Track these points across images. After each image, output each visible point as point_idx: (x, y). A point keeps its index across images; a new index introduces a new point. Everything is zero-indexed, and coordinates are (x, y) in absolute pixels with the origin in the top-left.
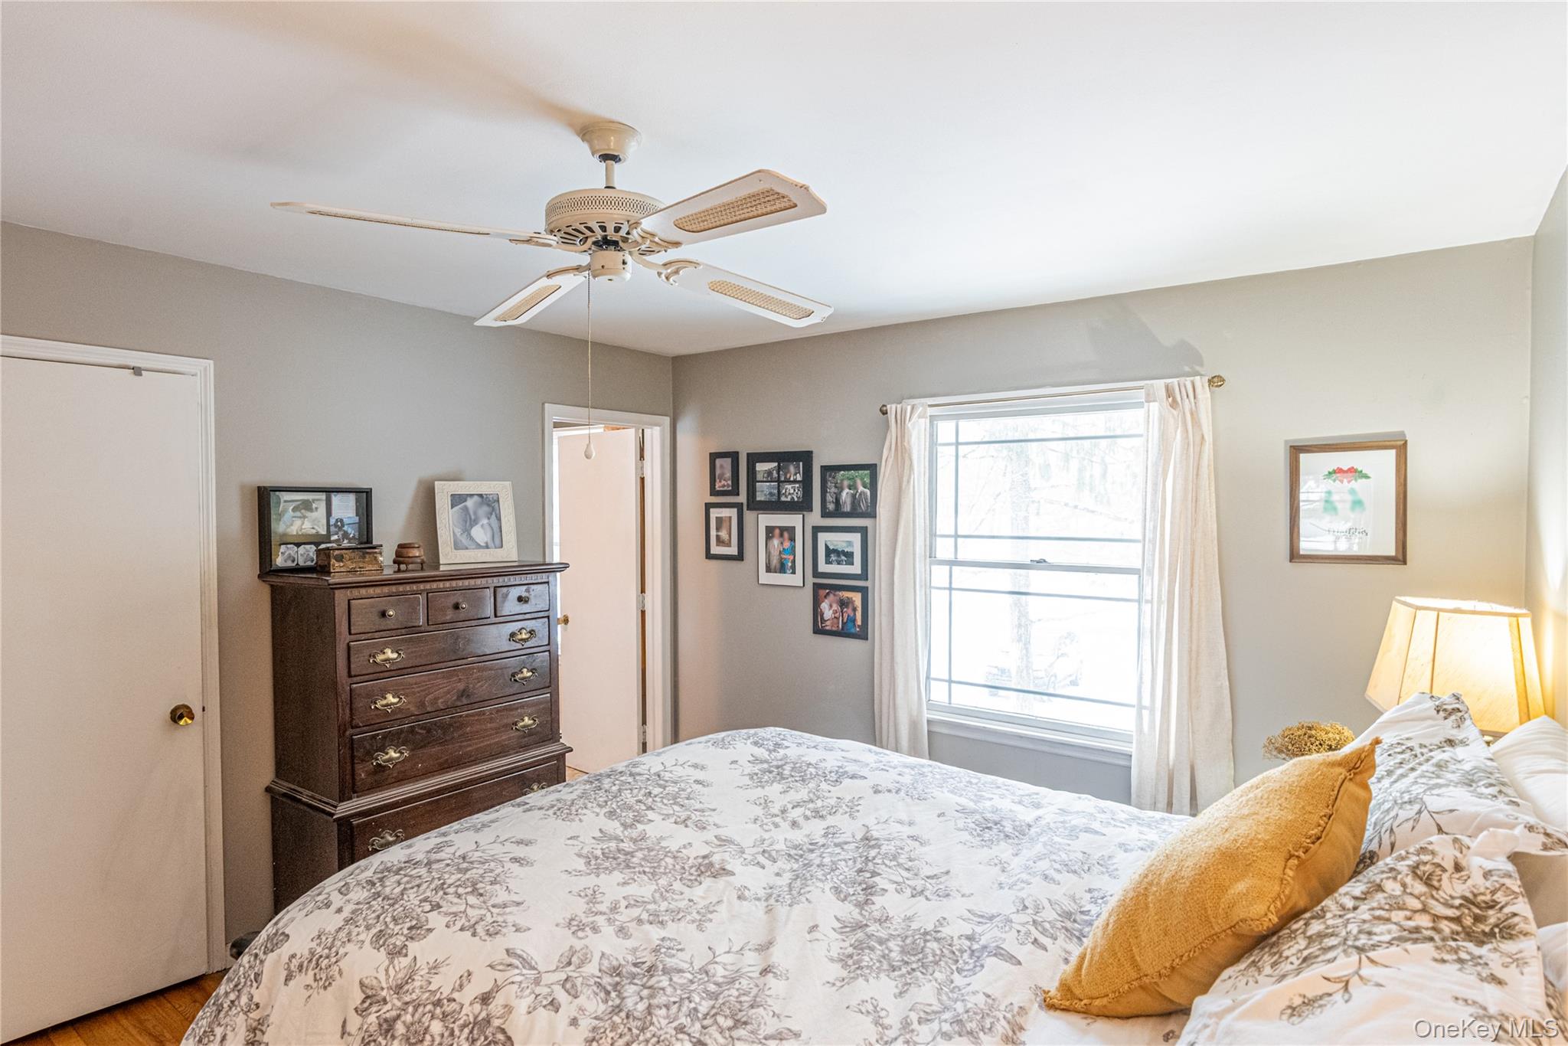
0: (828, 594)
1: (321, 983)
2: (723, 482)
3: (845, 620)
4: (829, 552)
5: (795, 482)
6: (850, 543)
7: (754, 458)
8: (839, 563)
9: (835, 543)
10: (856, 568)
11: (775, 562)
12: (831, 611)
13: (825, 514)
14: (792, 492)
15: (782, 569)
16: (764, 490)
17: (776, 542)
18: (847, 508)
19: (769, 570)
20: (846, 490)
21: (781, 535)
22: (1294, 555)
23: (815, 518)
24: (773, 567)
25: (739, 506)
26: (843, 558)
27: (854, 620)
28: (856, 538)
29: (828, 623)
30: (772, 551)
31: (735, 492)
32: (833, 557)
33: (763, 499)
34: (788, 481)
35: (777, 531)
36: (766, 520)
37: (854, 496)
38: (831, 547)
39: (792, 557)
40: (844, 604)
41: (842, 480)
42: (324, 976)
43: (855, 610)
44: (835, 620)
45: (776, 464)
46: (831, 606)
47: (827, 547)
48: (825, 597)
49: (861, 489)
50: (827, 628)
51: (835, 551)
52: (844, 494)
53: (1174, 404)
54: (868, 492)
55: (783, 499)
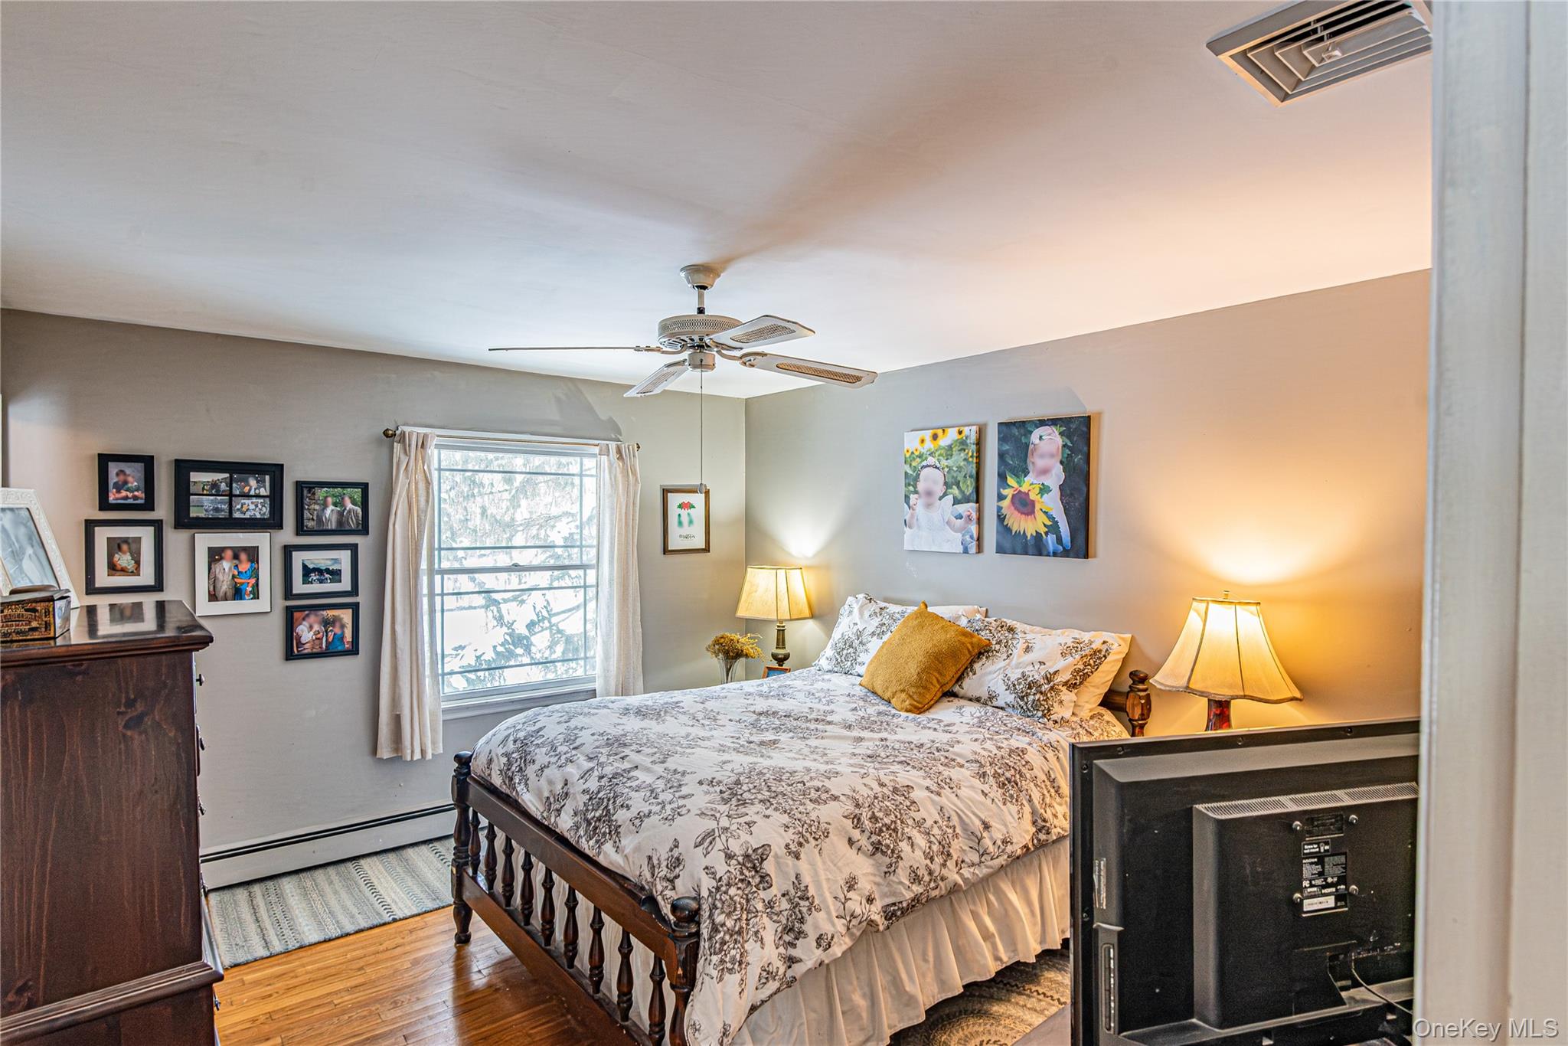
0: (307, 615)
1: (822, 837)
2: (124, 493)
3: (330, 640)
4: (307, 571)
5: (258, 496)
6: (336, 561)
7: (183, 468)
8: (321, 582)
9: (316, 562)
10: (345, 585)
11: (225, 586)
12: (312, 633)
13: (300, 530)
14: (254, 508)
15: (237, 594)
16: (202, 506)
17: (226, 565)
18: (333, 525)
19: (213, 597)
20: (331, 507)
21: (236, 557)
22: (666, 551)
23: (287, 535)
24: (221, 594)
25: (158, 525)
26: (327, 576)
27: (342, 638)
28: (345, 556)
29: (306, 646)
30: (220, 577)
31: (149, 505)
32: (314, 576)
33: (202, 515)
34: (247, 496)
35: (229, 553)
36: (206, 540)
37: (341, 514)
38: (311, 566)
39: (253, 581)
40: (327, 623)
41: (326, 497)
42: (821, 833)
43: (343, 626)
44: (317, 642)
45: (227, 475)
46: (311, 627)
47: (305, 567)
48: (304, 619)
49: (349, 506)
50: (306, 651)
51: (315, 570)
52: (328, 512)
53: (621, 457)
54: (359, 510)
55: (237, 515)
